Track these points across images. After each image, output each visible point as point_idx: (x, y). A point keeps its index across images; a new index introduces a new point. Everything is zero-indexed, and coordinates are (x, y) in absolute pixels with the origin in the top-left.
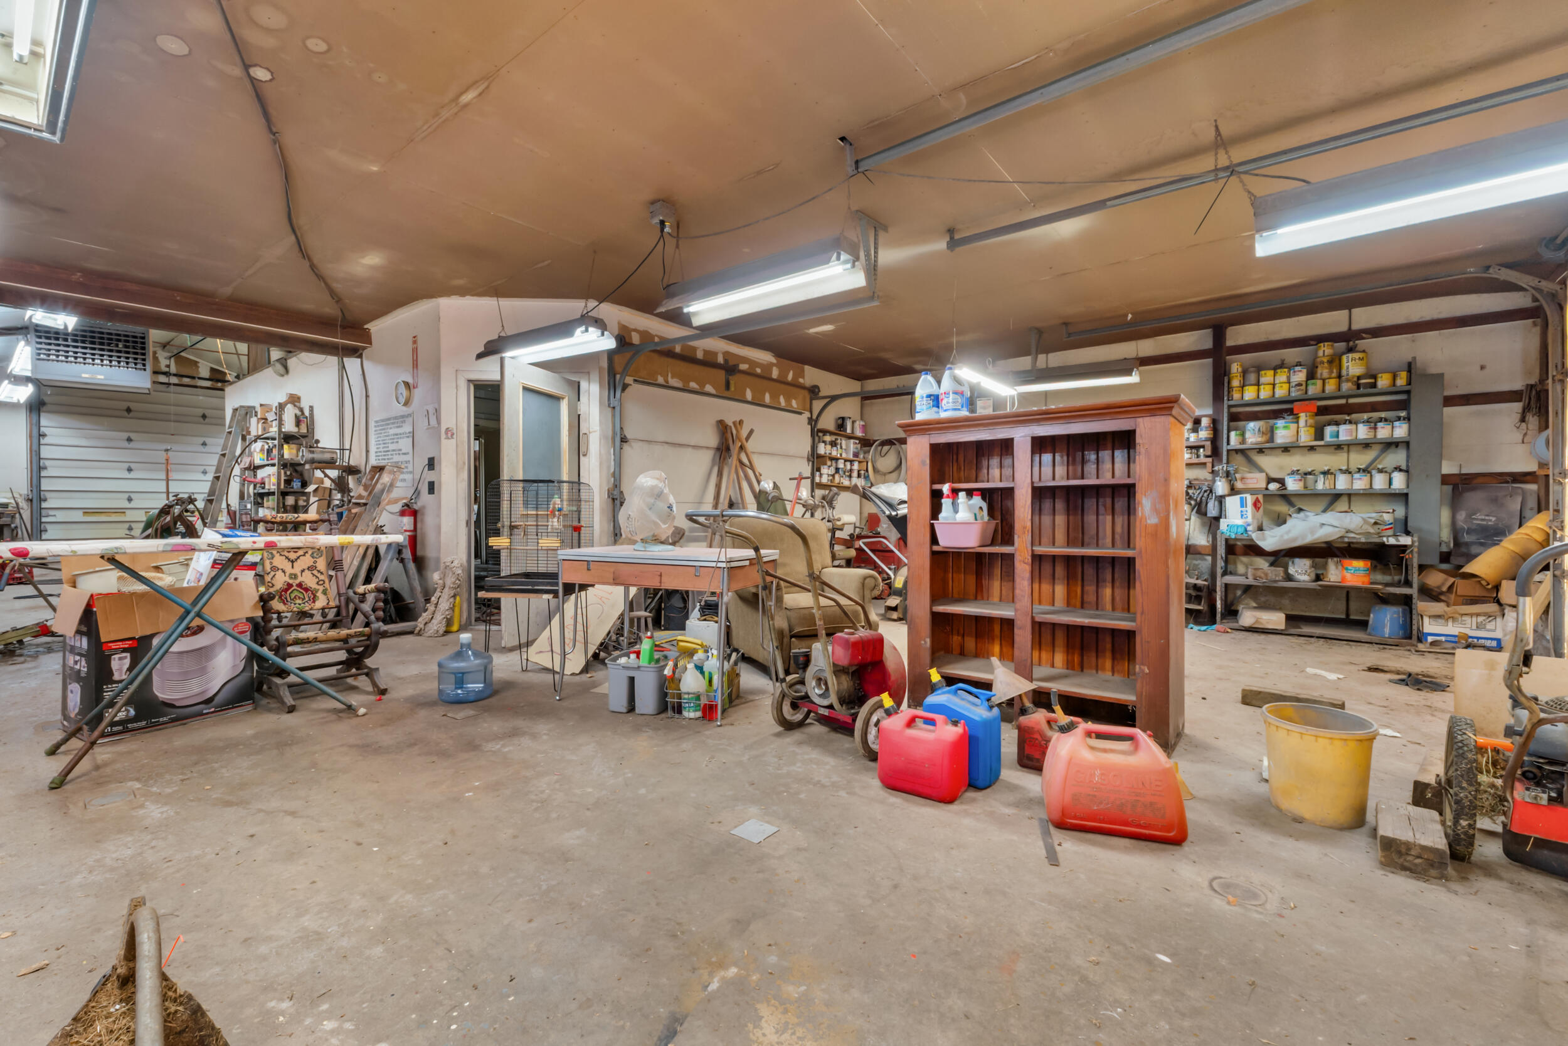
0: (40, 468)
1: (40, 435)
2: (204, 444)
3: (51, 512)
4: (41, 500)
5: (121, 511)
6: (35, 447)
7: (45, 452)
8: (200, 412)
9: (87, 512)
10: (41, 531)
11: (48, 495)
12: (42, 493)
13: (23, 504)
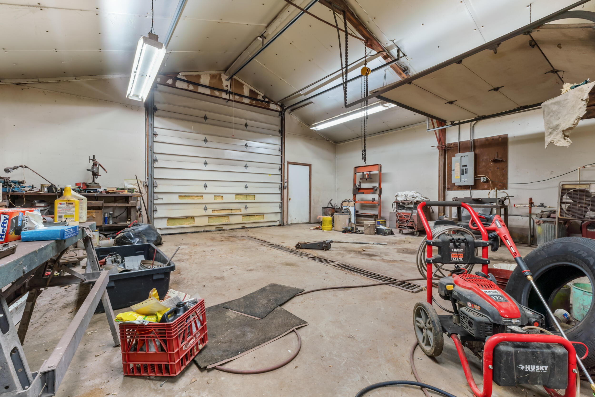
0: (154, 161)
1: (154, 134)
2: (246, 146)
3: (160, 196)
4: (154, 186)
5: (200, 195)
6: (150, 144)
7: (157, 148)
8: (244, 121)
9: (182, 195)
10: (153, 211)
11: (158, 182)
12: (154, 181)
13: (143, 190)
